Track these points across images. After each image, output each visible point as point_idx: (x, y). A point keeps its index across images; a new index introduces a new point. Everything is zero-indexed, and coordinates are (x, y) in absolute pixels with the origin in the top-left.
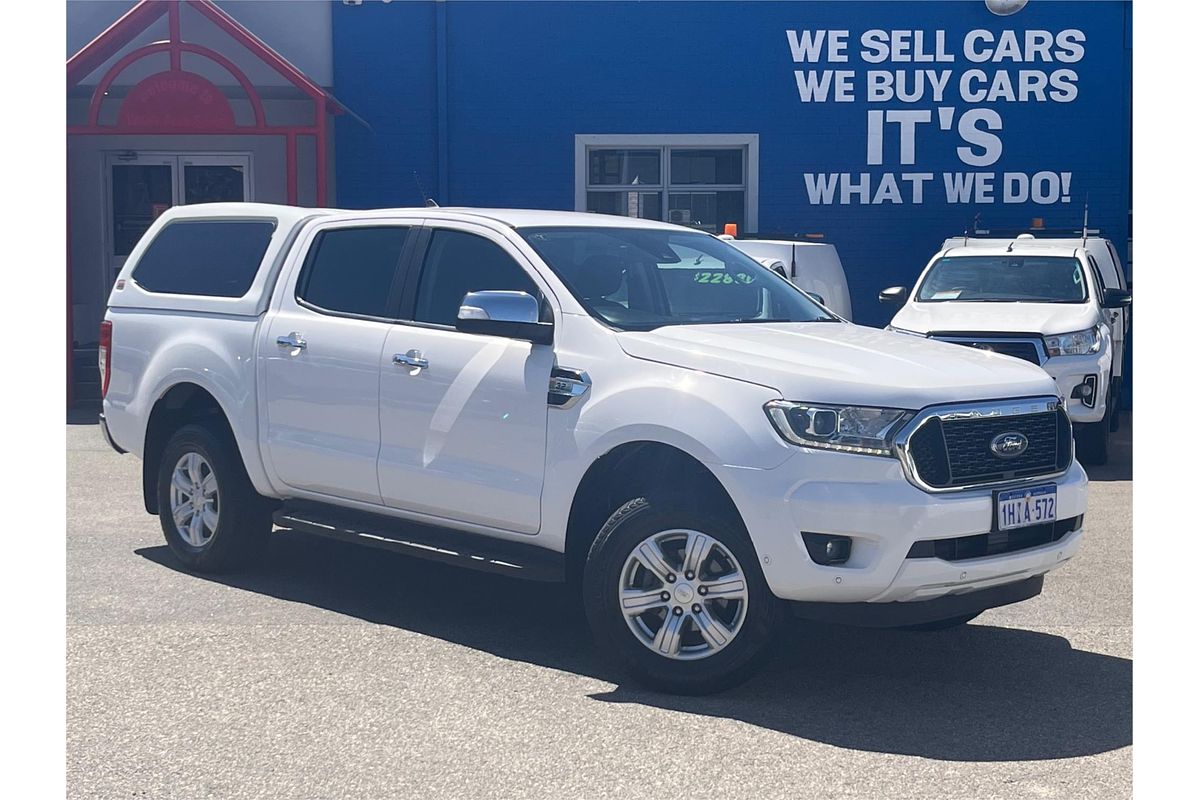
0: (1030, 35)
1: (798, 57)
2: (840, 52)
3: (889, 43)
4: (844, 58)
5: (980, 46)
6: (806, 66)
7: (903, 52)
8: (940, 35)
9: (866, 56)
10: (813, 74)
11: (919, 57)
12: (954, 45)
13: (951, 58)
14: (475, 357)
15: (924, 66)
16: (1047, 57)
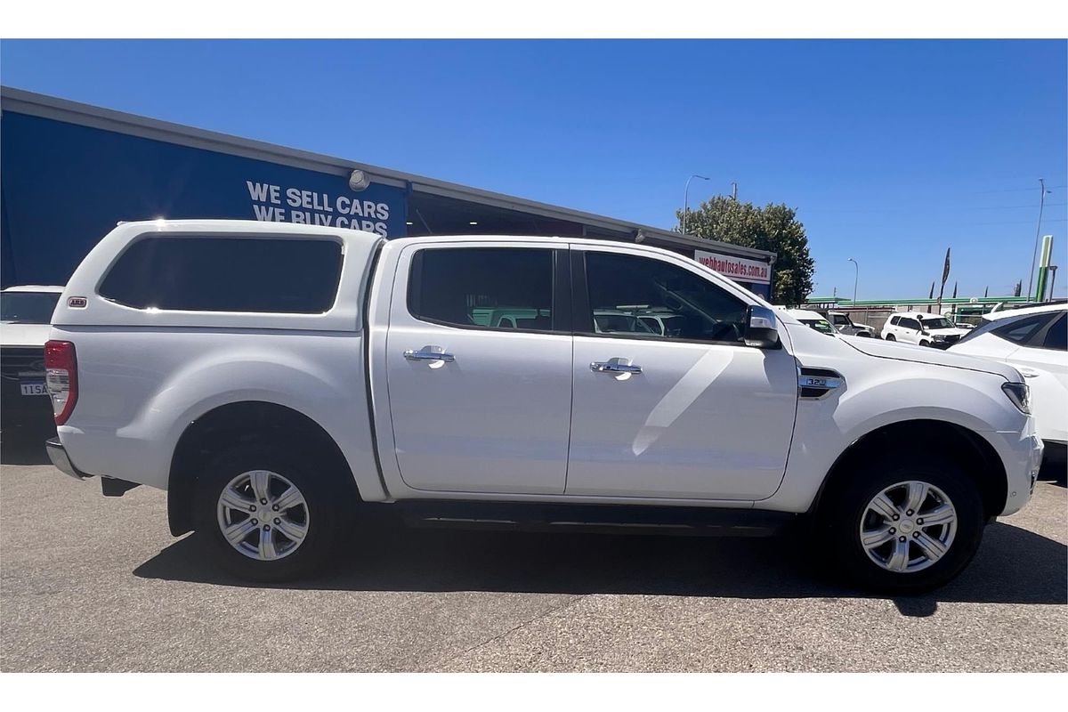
0: (366, 203)
1: (254, 197)
2: (276, 198)
3: (301, 197)
4: (279, 202)
5: (344, 205)
6: (259, 203)
7: (308, 203)
8: (325, 196)
9: (289, 201)
10: (263, 208)
11: (316, 207)
12: (332, 203)
13: (331, 210)
14: (701, 361)
15: (319, 212)
16: (373, 216)
